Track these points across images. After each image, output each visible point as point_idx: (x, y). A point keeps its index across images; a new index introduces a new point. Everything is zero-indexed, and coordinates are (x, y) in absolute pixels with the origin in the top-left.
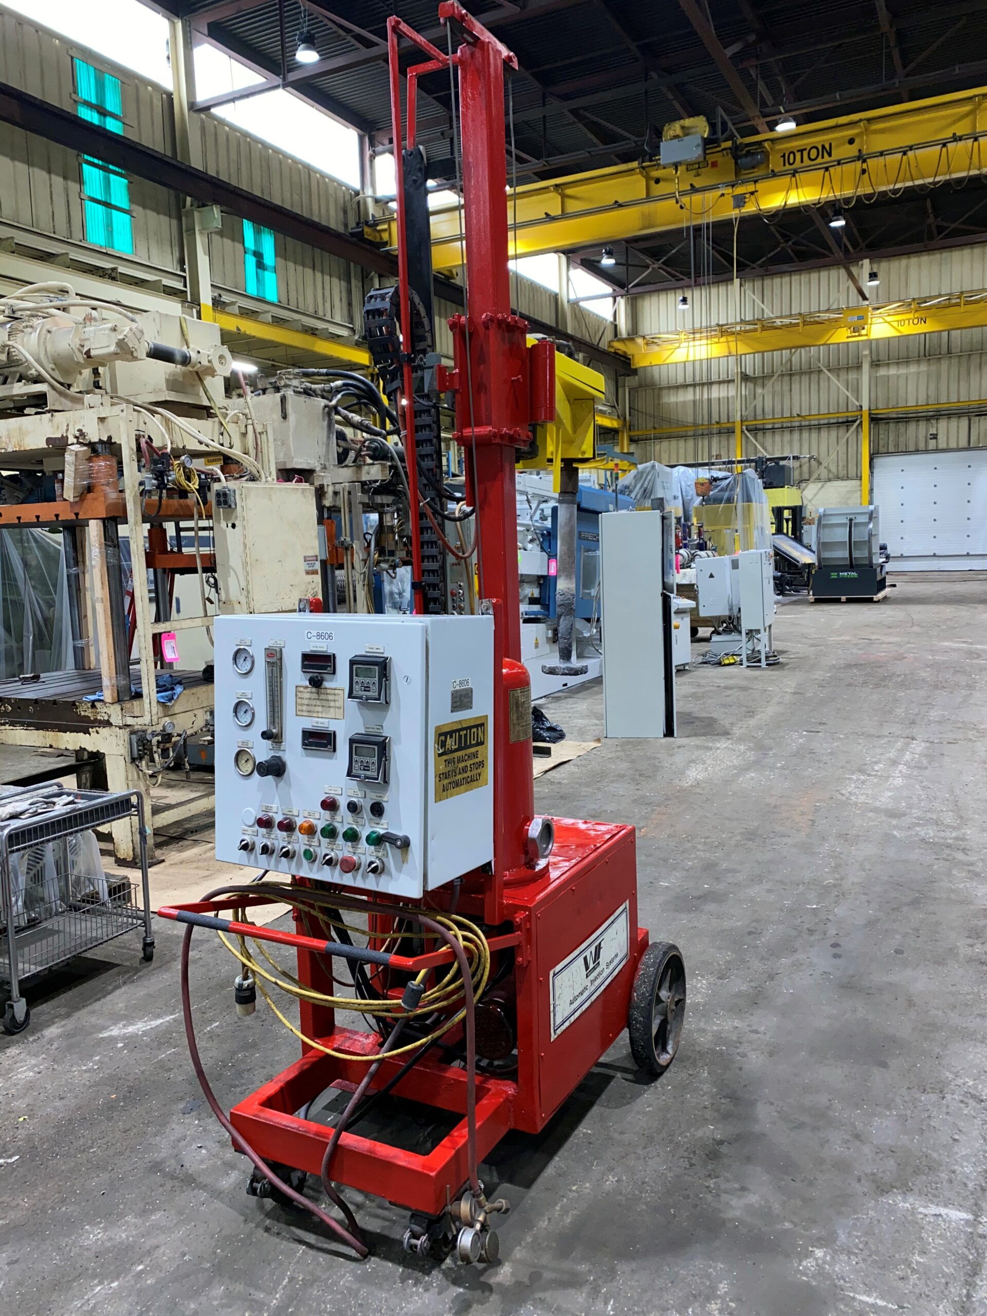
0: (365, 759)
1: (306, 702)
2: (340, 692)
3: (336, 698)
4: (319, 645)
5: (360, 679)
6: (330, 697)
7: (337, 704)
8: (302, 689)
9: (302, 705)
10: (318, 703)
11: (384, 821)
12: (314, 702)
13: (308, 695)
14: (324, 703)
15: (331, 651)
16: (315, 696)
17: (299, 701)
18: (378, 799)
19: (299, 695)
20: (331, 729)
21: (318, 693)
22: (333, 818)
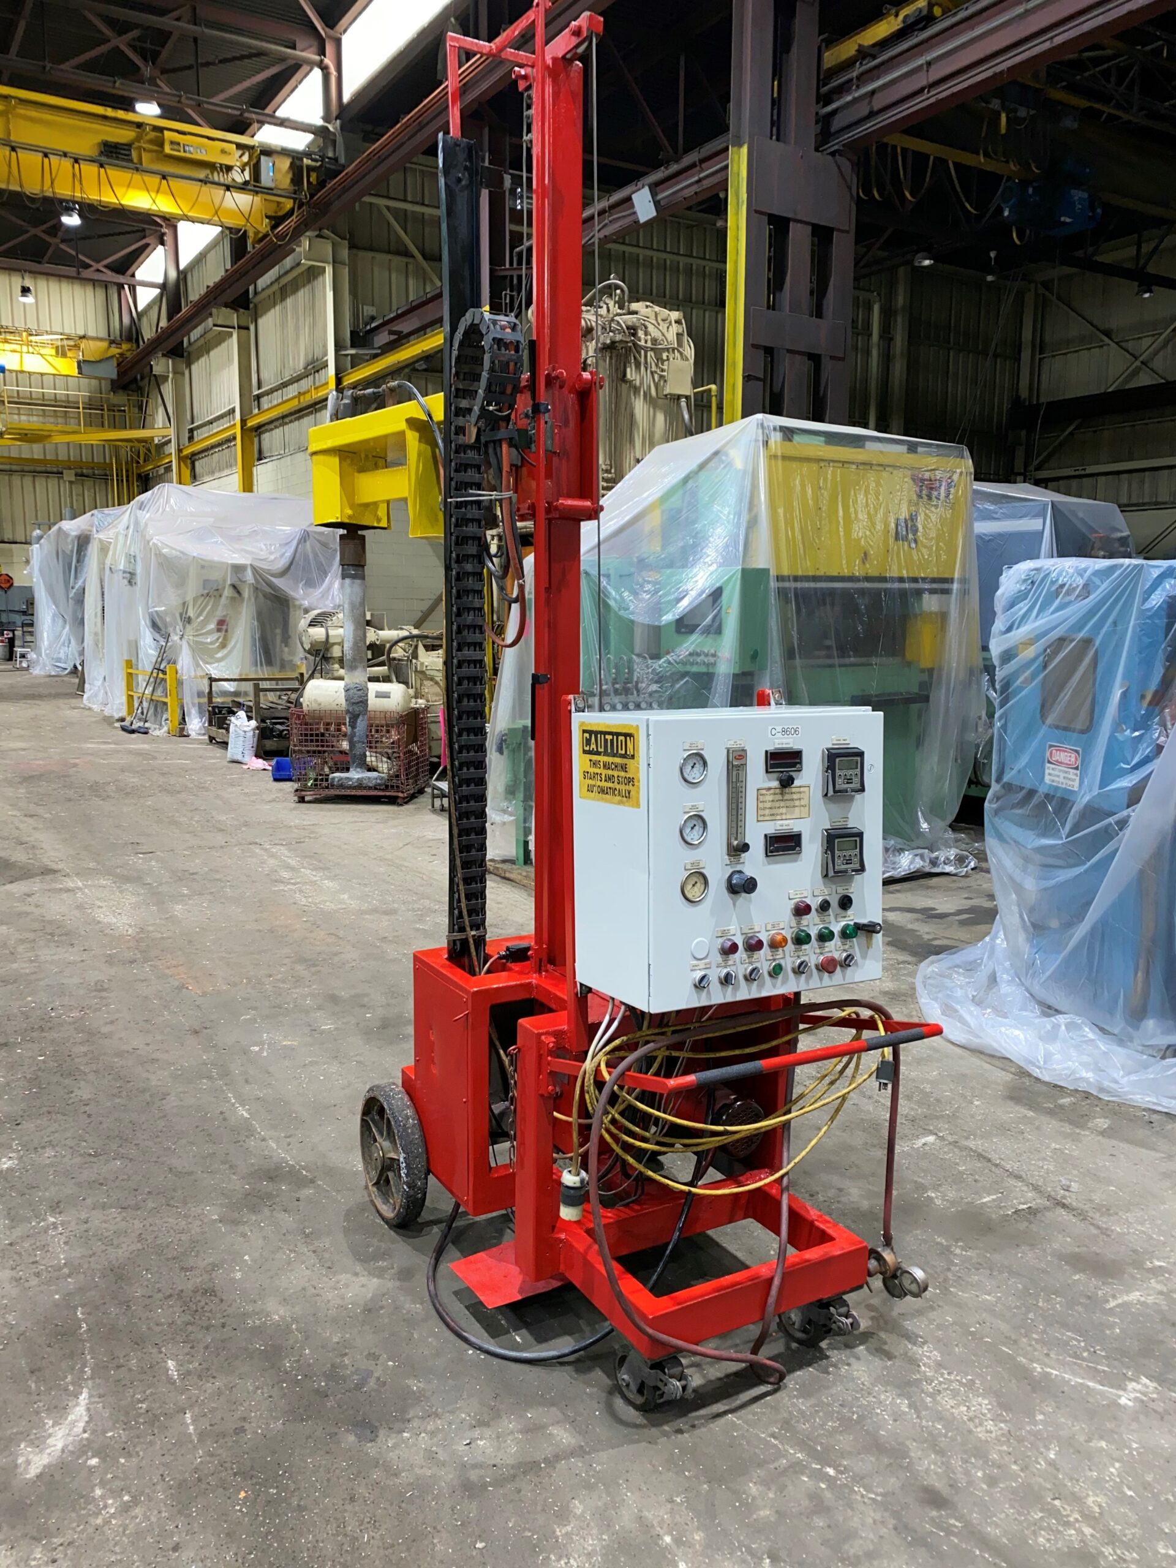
0: (847, 853)
1: (768, 805)
2: (806, 789)
3: (802, 795)
4: (785, 741)
5: (842, 773)
6: (795, 796)
7: (803, 802)
8: (764, 792)
9: (764, 809)
10: (782, 804)
11: (850, 912)
12: (777, 804)
13: (771, 798)
14: (788, 803)
15: (796, 747)
16: (779, 797)
17: (761, 805)
18: (845, 892)
19: (761, 798)
20: (796, 829)
21: (782, 794)
22: (799, 923)
